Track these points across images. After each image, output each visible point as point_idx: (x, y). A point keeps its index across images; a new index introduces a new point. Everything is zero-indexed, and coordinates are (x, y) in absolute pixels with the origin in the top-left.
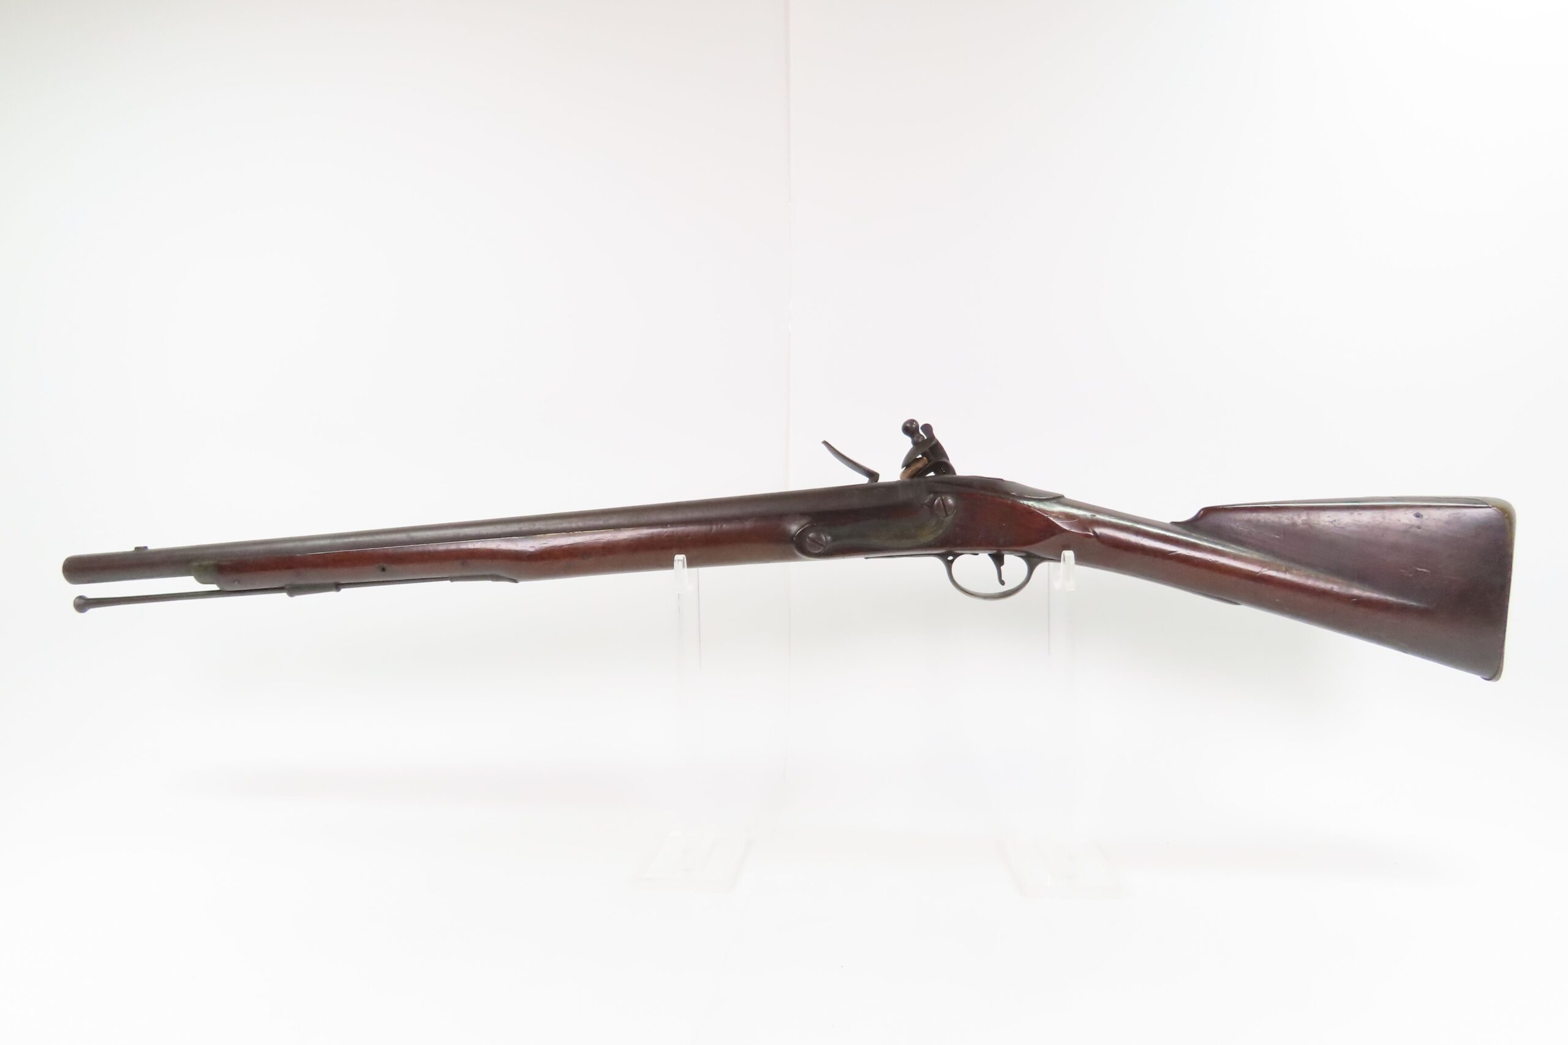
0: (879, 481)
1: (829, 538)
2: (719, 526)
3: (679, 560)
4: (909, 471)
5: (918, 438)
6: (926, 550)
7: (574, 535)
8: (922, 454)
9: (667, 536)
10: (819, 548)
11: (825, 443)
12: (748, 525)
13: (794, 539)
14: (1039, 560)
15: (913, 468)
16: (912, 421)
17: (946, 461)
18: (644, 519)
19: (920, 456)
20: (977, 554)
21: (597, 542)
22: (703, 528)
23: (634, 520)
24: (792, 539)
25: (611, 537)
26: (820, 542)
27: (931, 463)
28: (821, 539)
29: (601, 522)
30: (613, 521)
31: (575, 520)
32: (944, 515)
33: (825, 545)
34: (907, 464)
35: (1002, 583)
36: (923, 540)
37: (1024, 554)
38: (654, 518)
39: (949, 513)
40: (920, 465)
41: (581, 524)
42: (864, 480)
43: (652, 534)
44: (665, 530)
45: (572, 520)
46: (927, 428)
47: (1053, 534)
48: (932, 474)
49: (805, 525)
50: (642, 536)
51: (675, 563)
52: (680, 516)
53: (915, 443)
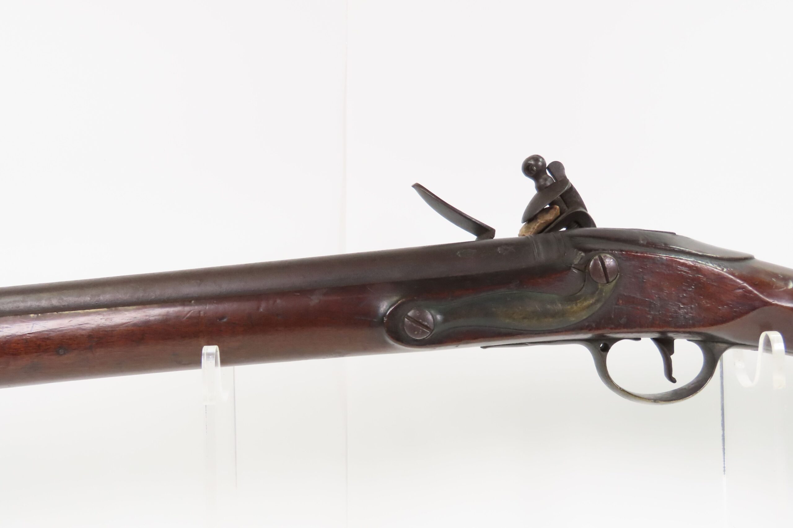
0: (494, 238)
1: (439, 317)
2: (271, 302)
3: (209, 355)
4: (536, 226)
5: (546, 180)
6: (577, 334)
7: (60, 317)
8: (550, 204)
9: (190, 318)
10: (424, 332)
11: (418, 187)
12: (315, 300)
13: (385, 319)
14: (725, 345)
15: (541, 221)
16: (536, 158)
17: (584, 210)
18: (156, 292)
19: (548, 206)
20: (639, 339)
21: (80, 329)
22: (246, 307)
23: (140, 294)
24: (383, 320)
25: (103, 321)
26: (426, 324)
27: (564, 215)
28: (425, 319)
29: (87, 298)
30: (107, 296)
31: (45, 295)
32: (605, 282)
33: (432, 328)
34: (529, 218)
35: (673, 380)
36: (573, 320)
37: (699, 339)
38: (170, 291)
39: (611, 280)
40: (549, 217)
41: (55, 302)
42: (470, 237)
43: (167, 314)
44: (187, 309)
45: (42, 295)
46: (557, 167)
47: (754, 308)
48: (564, 229)
49: (398, 301)
50: (152, 318)
51: (204, 360)
52: (209, 288)
53: (539, 188)
